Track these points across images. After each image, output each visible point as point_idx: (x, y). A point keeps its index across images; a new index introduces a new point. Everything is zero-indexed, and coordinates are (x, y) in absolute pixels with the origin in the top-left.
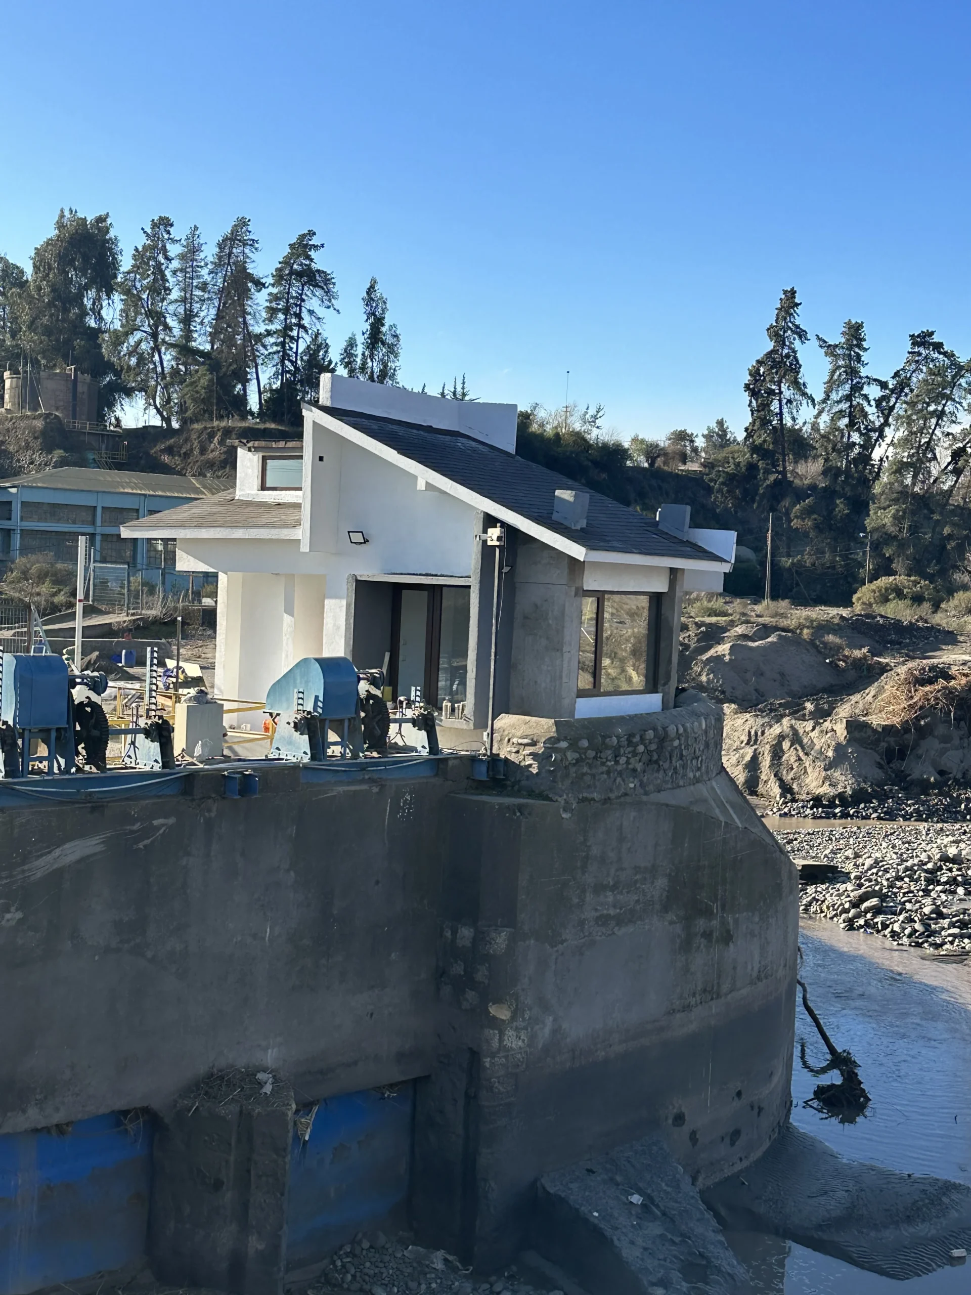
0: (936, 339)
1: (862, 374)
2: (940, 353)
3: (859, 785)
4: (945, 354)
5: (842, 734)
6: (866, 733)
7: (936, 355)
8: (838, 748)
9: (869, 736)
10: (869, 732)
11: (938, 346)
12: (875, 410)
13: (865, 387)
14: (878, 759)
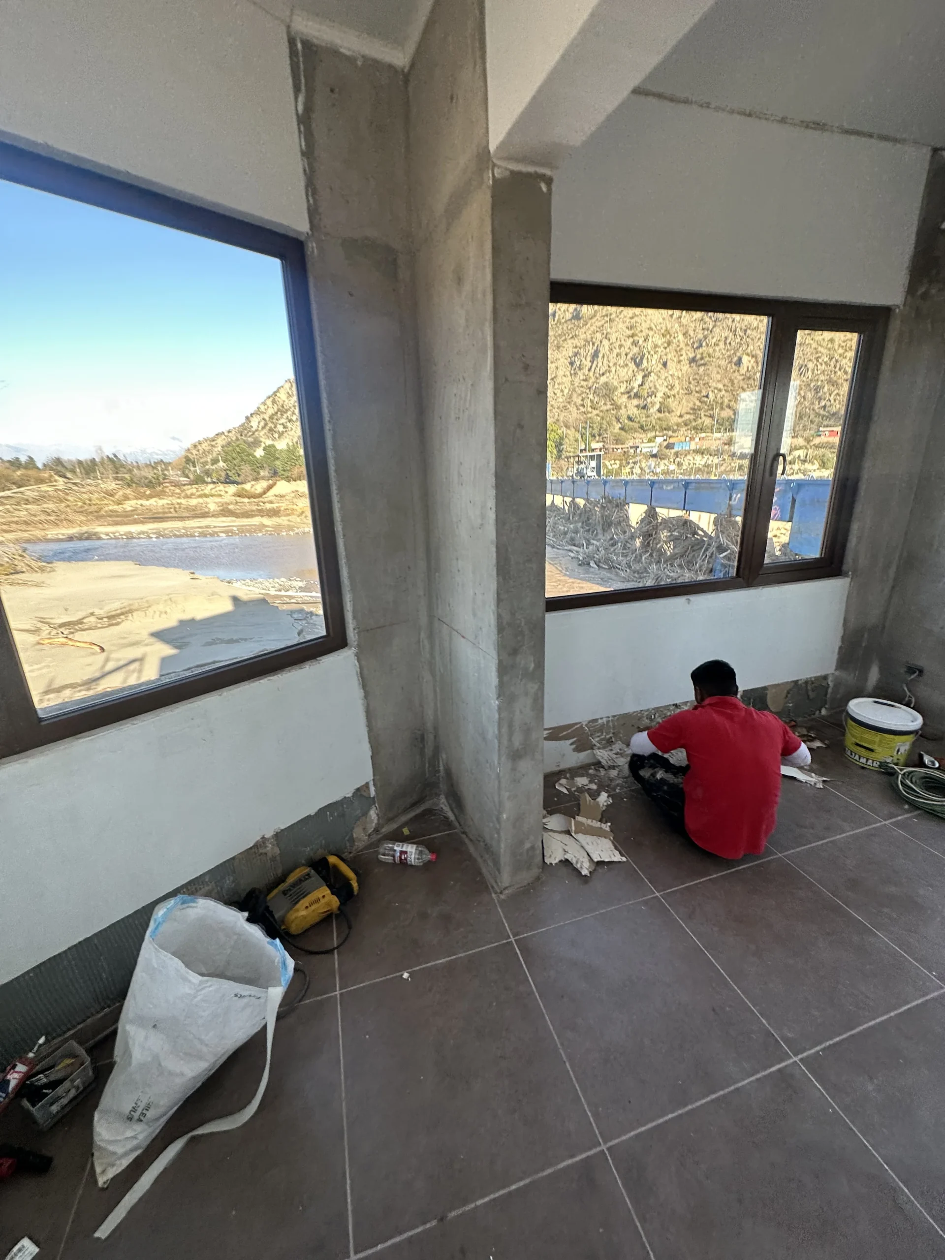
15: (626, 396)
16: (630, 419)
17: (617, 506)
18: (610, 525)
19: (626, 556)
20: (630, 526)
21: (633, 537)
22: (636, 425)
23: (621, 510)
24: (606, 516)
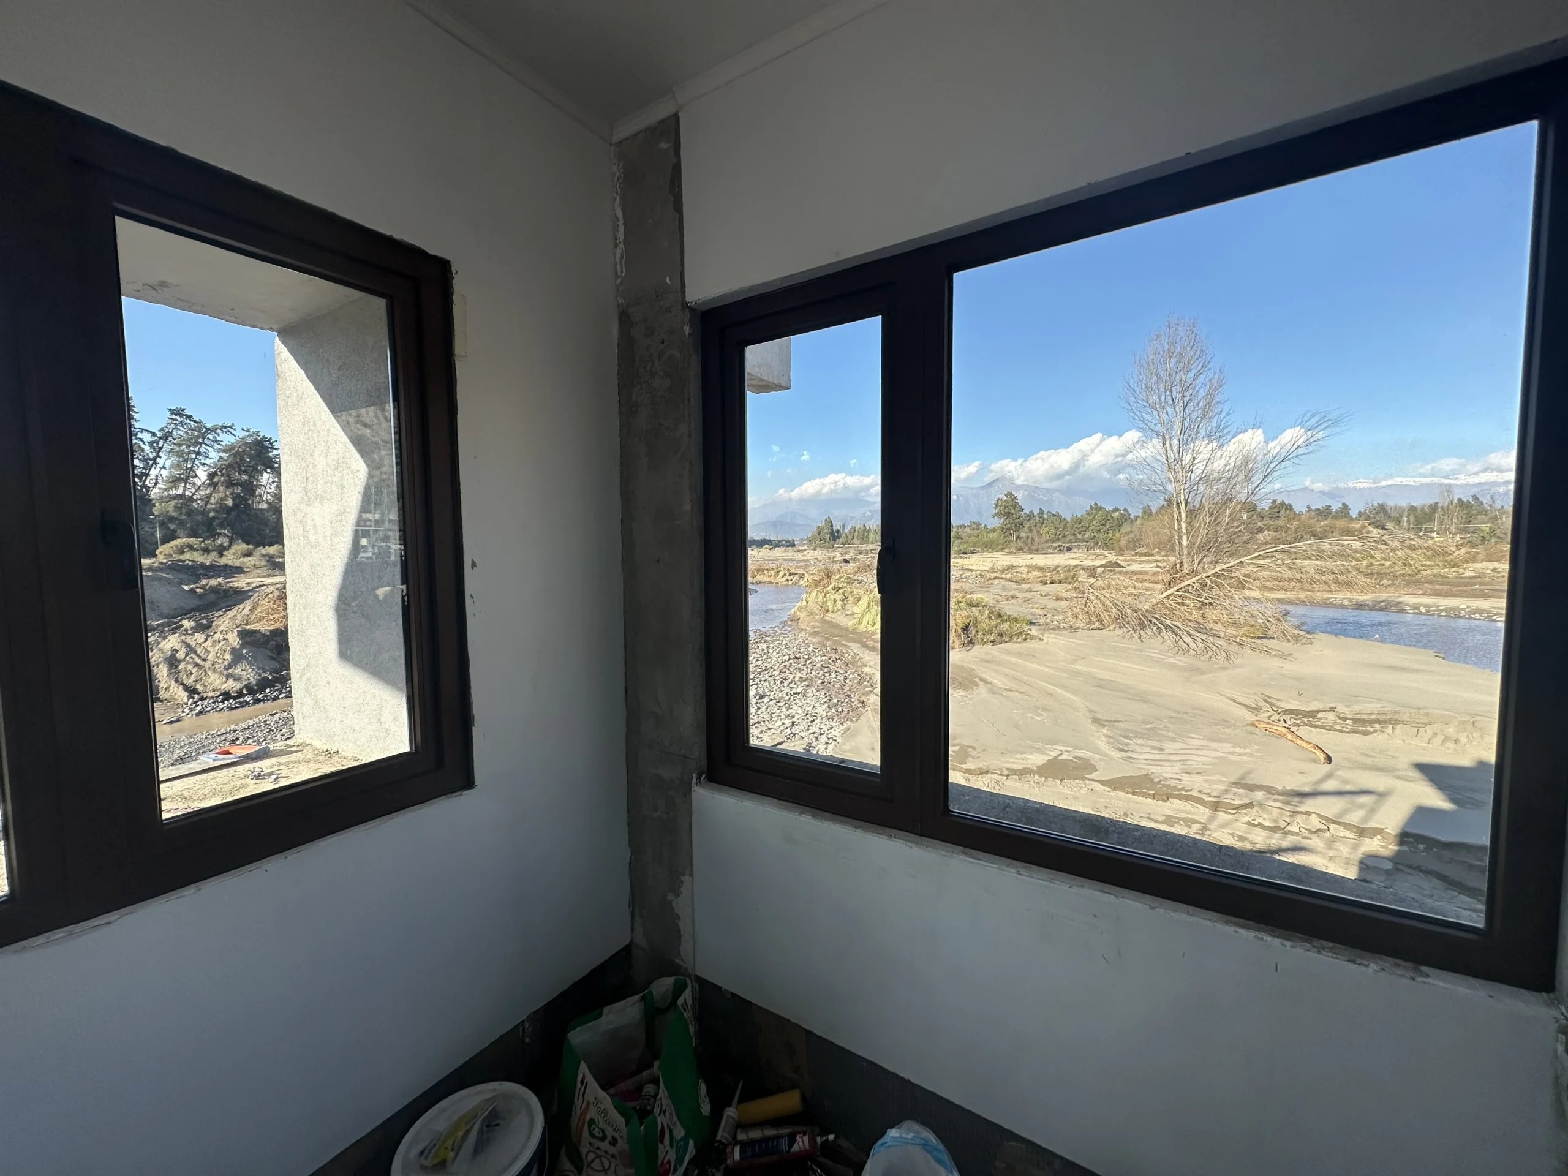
0: (187, 412)
1: (136, 426)
2: (191, 420)
3: (260, 675)
4: (195, 422)
5: (234, 641)
6: (255, 637)
7: (189, 421)
8: (234, 651)
9: (259, 639)
10: (258, 636)
11: (189, 417)
12: (149, 448)
13: (139, 434)
14: (270, 654)
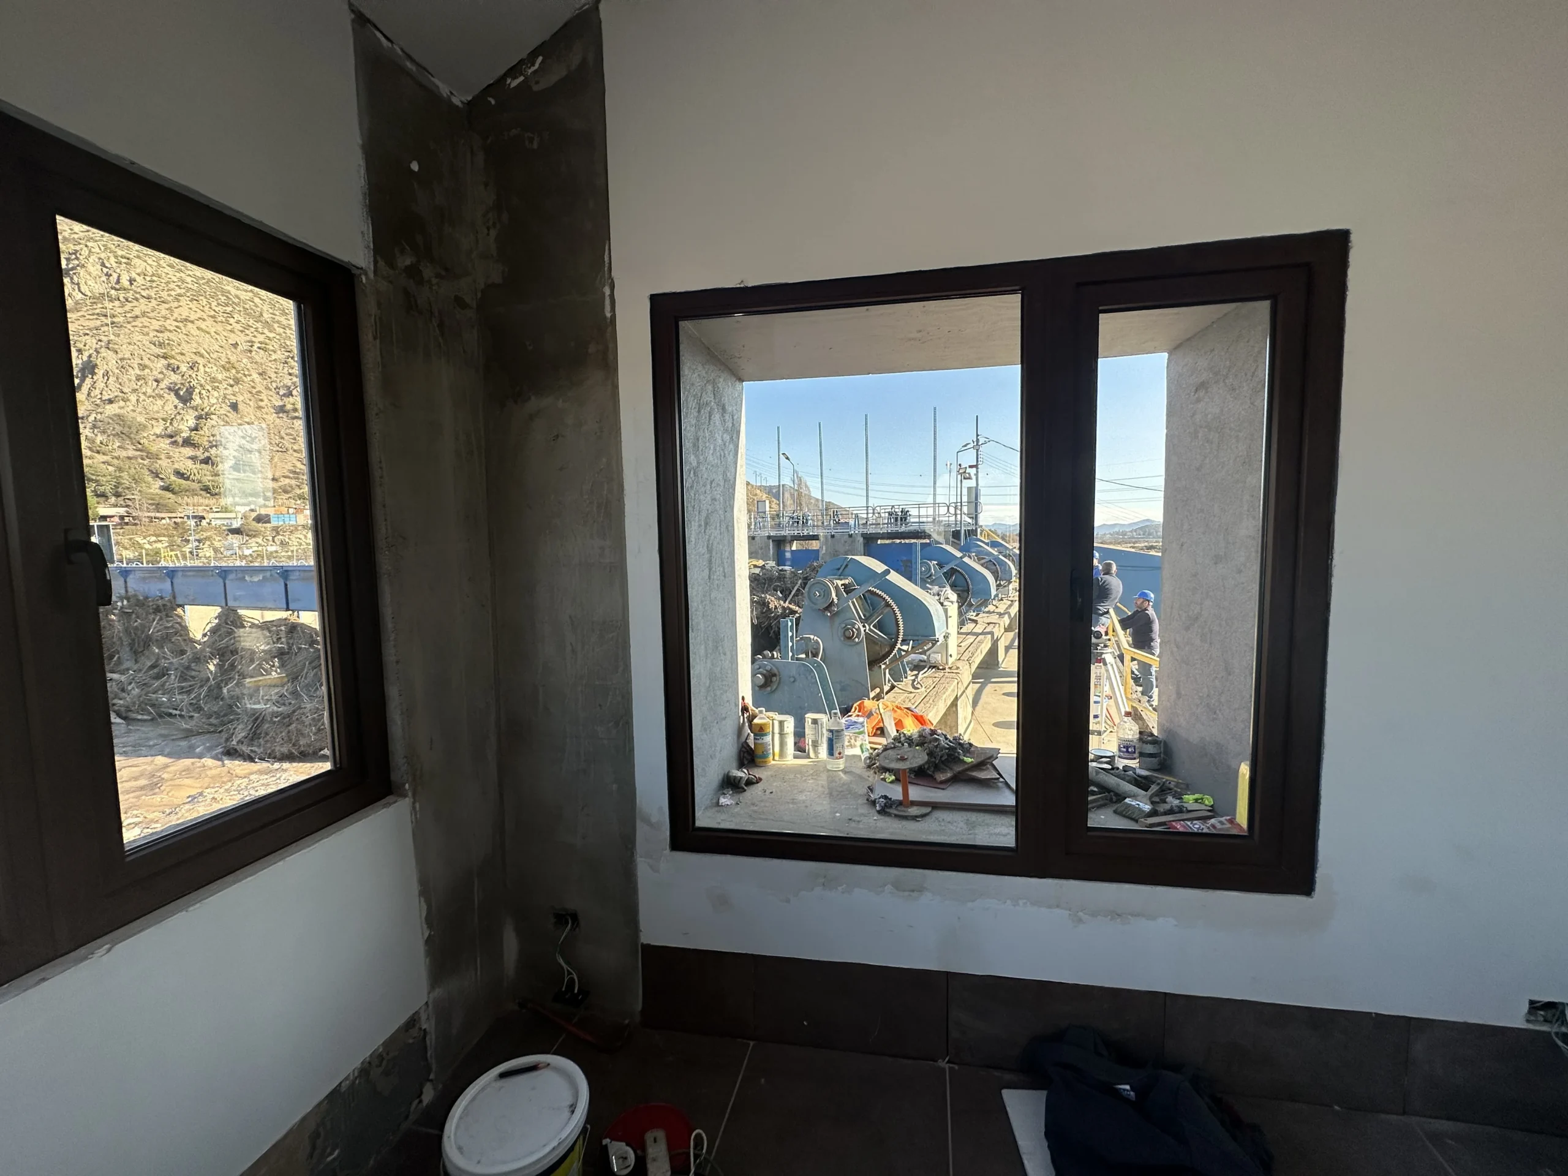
15: (168, 441)
16: (179, 474)
17: (157, 610)
18: (147, 642)
19: (189, 692)
20: (193, 641)
21: (198, 659)
22: (195, 486)
23: (167, 616)
24: (136, 628)
